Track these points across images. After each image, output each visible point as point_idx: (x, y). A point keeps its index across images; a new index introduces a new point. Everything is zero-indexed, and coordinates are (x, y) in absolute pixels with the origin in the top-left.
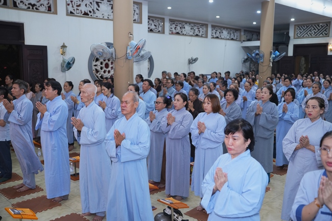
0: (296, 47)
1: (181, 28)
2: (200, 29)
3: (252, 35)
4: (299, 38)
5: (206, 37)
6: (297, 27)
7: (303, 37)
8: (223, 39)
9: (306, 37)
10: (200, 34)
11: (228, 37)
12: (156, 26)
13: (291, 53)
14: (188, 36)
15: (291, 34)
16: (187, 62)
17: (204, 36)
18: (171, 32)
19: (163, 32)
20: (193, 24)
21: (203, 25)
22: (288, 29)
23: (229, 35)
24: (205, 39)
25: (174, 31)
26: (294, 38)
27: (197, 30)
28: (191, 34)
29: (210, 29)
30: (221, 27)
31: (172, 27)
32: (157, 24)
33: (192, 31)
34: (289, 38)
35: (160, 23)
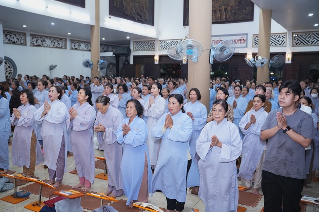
0: (135, 57)
1: (41, 41)
2: (60, 42)
3: (108, 47)
4: (137, 51)
5: (66, 49)
6: (135, 43)
7: (139, 51)
8: (81, 50)
9: (141, 51)
10: (60, 46)
11: (86, 49)
12: (18, 39)
13: (132, 62)
14: (48, 47)
15: (132, 48)
16: (48, 68)
17: (63, 48)
18: (32, 44)
19: (25, 44)
20: (53, 38)
21: (61, 39)
22: (129, 44)
23: (87, 47)
24: (65, 50)
25: (36, 44)
26: (134, 51)
27: (57, 43)
28: (52, 46)
29: (68, 43)
30: (79, 41)
31: (33, 40)
32: (19, 37)
33: (53, 44)
34: (130, 51)
35: (22, 36)
